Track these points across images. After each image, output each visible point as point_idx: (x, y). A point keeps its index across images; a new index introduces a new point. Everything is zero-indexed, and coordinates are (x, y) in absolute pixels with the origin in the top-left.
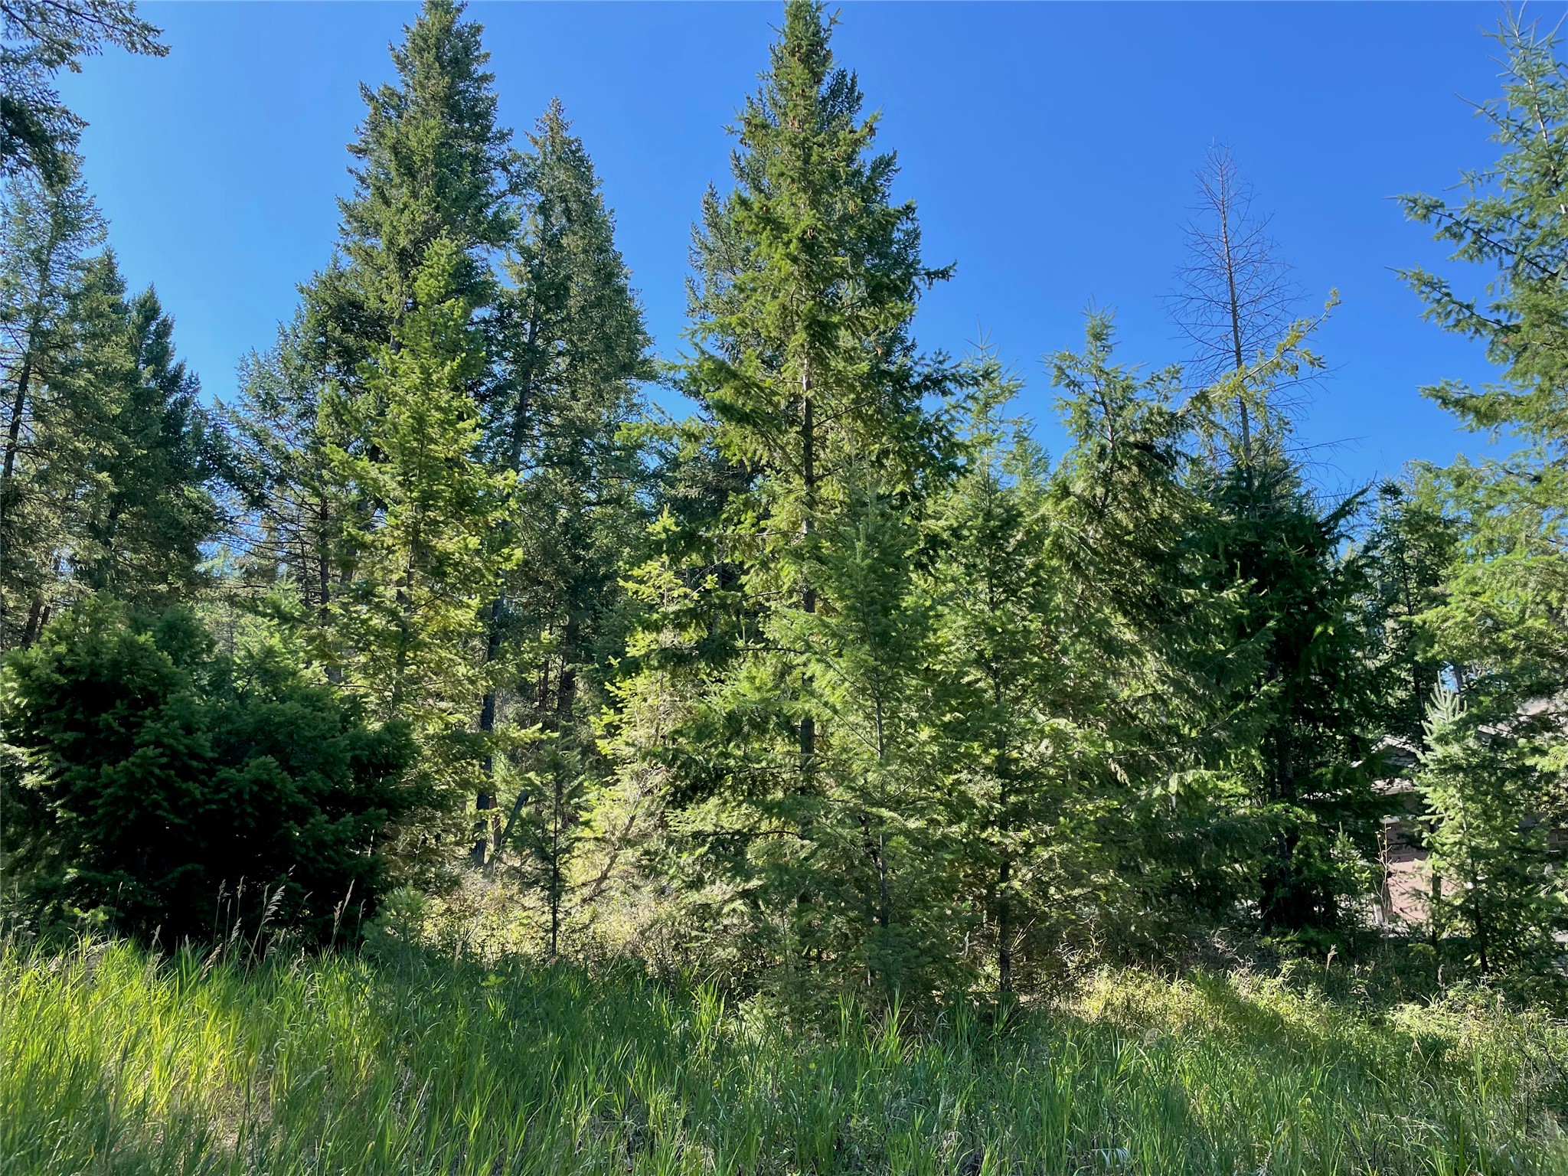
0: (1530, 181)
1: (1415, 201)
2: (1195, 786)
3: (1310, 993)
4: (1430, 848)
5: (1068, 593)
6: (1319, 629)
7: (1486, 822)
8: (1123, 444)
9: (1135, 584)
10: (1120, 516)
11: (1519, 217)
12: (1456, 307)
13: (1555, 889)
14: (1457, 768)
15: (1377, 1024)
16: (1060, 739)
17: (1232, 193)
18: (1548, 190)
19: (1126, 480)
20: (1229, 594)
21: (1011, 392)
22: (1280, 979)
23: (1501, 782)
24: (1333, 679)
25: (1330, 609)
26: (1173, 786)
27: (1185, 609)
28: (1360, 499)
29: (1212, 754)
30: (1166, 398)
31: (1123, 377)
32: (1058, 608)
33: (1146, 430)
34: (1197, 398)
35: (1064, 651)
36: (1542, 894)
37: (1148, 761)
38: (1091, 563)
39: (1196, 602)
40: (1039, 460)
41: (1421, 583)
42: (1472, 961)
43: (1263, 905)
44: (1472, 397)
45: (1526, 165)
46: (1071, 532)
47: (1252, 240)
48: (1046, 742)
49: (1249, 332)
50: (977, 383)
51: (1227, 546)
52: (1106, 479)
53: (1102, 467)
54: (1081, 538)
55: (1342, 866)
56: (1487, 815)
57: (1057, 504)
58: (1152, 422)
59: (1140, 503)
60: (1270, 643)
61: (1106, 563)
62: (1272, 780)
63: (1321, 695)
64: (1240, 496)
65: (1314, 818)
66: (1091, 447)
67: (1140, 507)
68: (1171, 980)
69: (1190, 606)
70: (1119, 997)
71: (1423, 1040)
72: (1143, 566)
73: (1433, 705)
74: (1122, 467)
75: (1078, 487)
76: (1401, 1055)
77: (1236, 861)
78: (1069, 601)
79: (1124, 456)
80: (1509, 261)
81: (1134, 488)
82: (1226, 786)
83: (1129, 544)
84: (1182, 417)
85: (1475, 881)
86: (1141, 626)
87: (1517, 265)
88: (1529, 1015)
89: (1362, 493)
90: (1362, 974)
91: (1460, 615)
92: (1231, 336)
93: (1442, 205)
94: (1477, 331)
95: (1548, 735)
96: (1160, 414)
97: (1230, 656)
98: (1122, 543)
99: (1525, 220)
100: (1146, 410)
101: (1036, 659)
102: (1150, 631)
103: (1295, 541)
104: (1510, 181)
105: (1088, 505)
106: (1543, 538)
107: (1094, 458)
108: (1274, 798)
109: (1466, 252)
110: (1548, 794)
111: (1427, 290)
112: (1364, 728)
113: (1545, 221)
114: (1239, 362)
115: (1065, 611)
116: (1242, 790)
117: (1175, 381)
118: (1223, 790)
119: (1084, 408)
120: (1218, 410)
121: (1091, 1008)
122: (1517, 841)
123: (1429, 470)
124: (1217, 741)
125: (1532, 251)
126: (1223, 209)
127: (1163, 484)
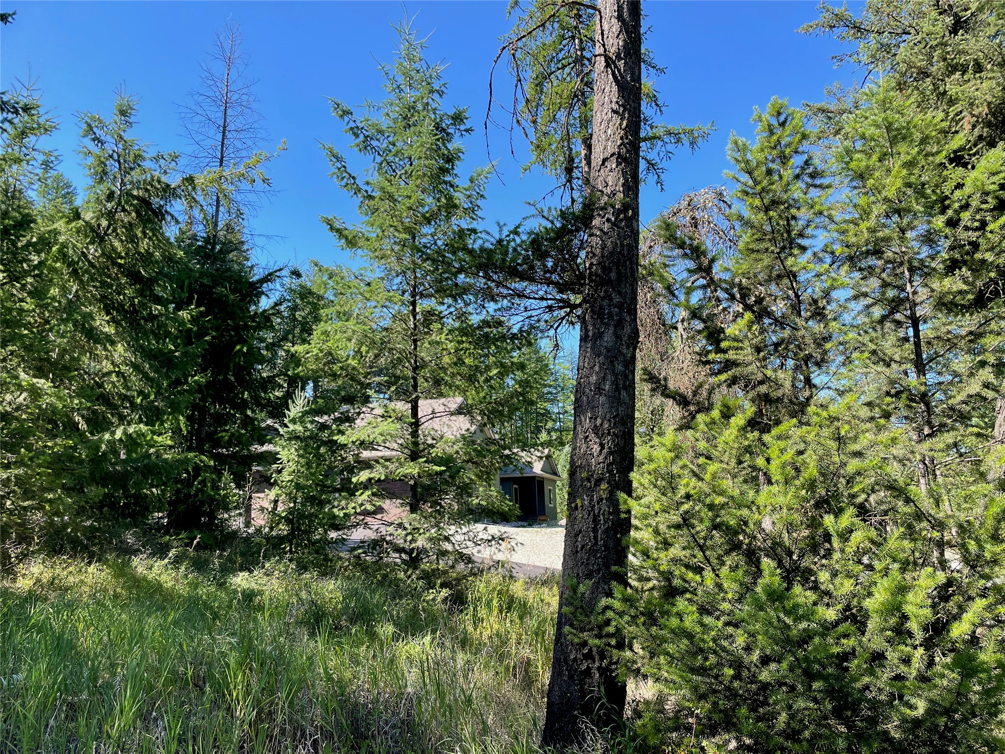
0: (397, 119)
1: (338, 105)
2: (134, 436)
3: (183, 568)
4: (275, 483)
5: (64, 290)
6: (238, 347)
7: (307, 469)
8: (127, 194)
9: (119, 294)
10: (117, 244)
11: (388, 137)
12: (348, 176)
13: (334, 507)
14: (297, 438)
15: (221, 585)
16: (35, 393)
17: (236, 55)
18: (405, 127)
19: (126, 220)
20: (184, 314)
21: (46, 130)
22: (166, 561)
23: (319, 447)
24: (241, 380)
25: (247, 336)
26: (119, 434)
27: (152, 317)
28: (278, 274)
29: (152, 416)
30: (165, 172)
31: (136, 147)
32: (53, 299)
33: (147, 190)
34: (187, 179)
35: (51, 330)
36: (326, 510)
37: (104, 417)
38: (86, 271)
39: (161, 315)
40: (68, 193)
41: (302, 331)
42: (285, 548)
43: (169, 516)
44: (346, 229)
45: (397, 109)
46: (75, 246)
47: (244, 91)
48: (24, 395)
49: (231, 150)
50: (16, 112)
51: (190, 284)
52: (110, 215)
53: (109, 205)
54: (83, 253)
55: (222, 492)
56: (308, 465)
57: (68, 223)
58: (152, 186)
59: (132, 239)
60: (204, 350)
61: (99, 272)
62: (191, 438)
63: (231, 388)
64: (206, 253)
65: (212, 463)
66: (103, 189)
67: (132, 241)
68: (90, 563)
69: (156, 317)
70: (46, 577)
71: (244, 592)
72: (127, 283)
73: (293, 402)
74: (124, 210)
75: (88, 216)
76: (231, 601)
77: (153, 486)
78: (64, 295)
79: (126, 202)
80: (379, 159)
81: (130, 227)
82: (160, 439)
83: (120, 266)
84: (175, 189)
85: (295, 502)
86: (117, 323)
87: (381, 163)
88: (307, 576)
89: (281, 270)
90: (220, 557)
91: (315, 351)
92: (219, 148)
93: (351, 114)
94: (355, 193)
95: (347, 424)
96: (159, 182)
97: (177, 354)
98: (114, 263)
99: (391, 139)
100: (149, 176)
101: (26, 332)
102: (124, 328)
103: (234, 291)
104: (388, 114)
105: (93, 230)
106: (366, 317)
107: (103, 197)
108: (190, 449)
109: (358, 145)
110: (341, 456)
111: (335, 160)
112: (253, 411)
113: (399, 144)
114: (221, 165)
115: (60, 302)
116: (169, 442)
117: (173, 163)
118: (157, 442)
119: (102, 159)
120: (199, 193)
121: (24, 584)
122: (321, 480)
123: (316, 265)
124: (157, 408)
125: (390, 158)
126: (229, 63)
127: (152, 230)
